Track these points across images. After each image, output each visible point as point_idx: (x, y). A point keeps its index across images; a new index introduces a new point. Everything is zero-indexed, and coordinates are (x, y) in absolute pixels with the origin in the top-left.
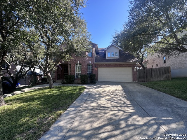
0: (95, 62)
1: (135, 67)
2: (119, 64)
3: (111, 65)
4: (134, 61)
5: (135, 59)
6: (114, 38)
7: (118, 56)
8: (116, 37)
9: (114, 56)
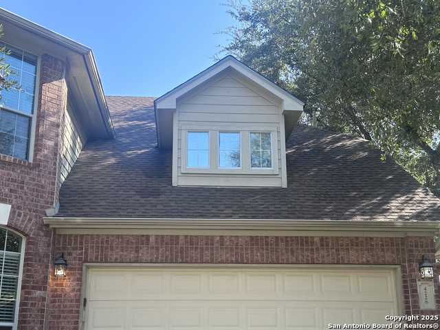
0: (63, 210)
1: (421, 266)
2: (287, 240)
3: (209, 240)
4: (408, 211)
5: (419, 194)
6: (248, 24)
7: (274, 169)
8: (264, 14)
9: (245, 167)
